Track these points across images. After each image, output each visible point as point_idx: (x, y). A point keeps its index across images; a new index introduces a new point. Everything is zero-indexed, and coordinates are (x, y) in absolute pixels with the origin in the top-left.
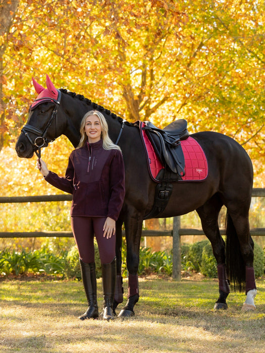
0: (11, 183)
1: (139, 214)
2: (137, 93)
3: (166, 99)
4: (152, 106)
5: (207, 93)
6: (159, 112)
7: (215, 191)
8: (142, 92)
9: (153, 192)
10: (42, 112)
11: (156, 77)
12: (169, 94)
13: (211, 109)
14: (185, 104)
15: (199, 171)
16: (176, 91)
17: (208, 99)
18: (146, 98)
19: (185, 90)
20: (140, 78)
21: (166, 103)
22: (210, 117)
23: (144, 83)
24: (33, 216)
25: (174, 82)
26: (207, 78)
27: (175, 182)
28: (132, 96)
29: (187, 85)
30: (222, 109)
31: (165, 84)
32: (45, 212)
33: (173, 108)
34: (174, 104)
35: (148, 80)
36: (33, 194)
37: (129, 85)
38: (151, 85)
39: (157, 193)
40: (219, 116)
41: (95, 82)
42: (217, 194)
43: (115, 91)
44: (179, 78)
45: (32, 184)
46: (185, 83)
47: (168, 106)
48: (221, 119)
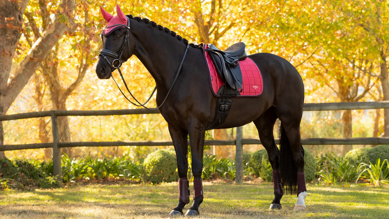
0: (96, 98)
1: (202, 125)
2: (208, 20)
3: (232, 25)
4: (220, 31)
5: (269, 20)
6: (227, 36)
7: (270, 105)
8: (211, 19)
9: (214, 106)
10: (117, 37)
11: (223, 5)
12: (235, 20)
13: (272, 34)
14: (248, 29)
15: (256, 87)
16: (241, 17)
17: (269, 25)
18: (215, 24)
19: (249, 17)
20: (210, 6)
21: (233, 28)
22: (271, 41)
23: (213, 11)
24: (116, 128)
25: (240, 10)
26: (269, 7)
27: (234, 97)
28: (203, 22)
29: (250, 13)
30: (281, 33)
31: (231, 12)
32: (126, 124)
33: (239, 33)
34: (240, 29)
35: (217, 8)
36: (116, 108)
37: (200, 12)
38: (220, 12)
39: (218, 107)
40: (279, 40)
41: (170, 9)
42: (272, 108)
43: (188, 17)
44: (244, 6)
45: (115, 99)
46: (249, 10)
47: (235, 31)
48: (281, 43)
